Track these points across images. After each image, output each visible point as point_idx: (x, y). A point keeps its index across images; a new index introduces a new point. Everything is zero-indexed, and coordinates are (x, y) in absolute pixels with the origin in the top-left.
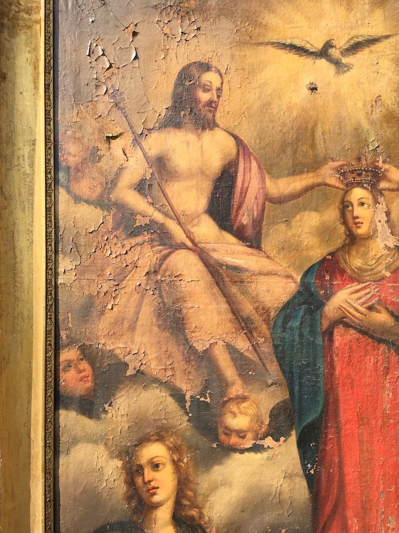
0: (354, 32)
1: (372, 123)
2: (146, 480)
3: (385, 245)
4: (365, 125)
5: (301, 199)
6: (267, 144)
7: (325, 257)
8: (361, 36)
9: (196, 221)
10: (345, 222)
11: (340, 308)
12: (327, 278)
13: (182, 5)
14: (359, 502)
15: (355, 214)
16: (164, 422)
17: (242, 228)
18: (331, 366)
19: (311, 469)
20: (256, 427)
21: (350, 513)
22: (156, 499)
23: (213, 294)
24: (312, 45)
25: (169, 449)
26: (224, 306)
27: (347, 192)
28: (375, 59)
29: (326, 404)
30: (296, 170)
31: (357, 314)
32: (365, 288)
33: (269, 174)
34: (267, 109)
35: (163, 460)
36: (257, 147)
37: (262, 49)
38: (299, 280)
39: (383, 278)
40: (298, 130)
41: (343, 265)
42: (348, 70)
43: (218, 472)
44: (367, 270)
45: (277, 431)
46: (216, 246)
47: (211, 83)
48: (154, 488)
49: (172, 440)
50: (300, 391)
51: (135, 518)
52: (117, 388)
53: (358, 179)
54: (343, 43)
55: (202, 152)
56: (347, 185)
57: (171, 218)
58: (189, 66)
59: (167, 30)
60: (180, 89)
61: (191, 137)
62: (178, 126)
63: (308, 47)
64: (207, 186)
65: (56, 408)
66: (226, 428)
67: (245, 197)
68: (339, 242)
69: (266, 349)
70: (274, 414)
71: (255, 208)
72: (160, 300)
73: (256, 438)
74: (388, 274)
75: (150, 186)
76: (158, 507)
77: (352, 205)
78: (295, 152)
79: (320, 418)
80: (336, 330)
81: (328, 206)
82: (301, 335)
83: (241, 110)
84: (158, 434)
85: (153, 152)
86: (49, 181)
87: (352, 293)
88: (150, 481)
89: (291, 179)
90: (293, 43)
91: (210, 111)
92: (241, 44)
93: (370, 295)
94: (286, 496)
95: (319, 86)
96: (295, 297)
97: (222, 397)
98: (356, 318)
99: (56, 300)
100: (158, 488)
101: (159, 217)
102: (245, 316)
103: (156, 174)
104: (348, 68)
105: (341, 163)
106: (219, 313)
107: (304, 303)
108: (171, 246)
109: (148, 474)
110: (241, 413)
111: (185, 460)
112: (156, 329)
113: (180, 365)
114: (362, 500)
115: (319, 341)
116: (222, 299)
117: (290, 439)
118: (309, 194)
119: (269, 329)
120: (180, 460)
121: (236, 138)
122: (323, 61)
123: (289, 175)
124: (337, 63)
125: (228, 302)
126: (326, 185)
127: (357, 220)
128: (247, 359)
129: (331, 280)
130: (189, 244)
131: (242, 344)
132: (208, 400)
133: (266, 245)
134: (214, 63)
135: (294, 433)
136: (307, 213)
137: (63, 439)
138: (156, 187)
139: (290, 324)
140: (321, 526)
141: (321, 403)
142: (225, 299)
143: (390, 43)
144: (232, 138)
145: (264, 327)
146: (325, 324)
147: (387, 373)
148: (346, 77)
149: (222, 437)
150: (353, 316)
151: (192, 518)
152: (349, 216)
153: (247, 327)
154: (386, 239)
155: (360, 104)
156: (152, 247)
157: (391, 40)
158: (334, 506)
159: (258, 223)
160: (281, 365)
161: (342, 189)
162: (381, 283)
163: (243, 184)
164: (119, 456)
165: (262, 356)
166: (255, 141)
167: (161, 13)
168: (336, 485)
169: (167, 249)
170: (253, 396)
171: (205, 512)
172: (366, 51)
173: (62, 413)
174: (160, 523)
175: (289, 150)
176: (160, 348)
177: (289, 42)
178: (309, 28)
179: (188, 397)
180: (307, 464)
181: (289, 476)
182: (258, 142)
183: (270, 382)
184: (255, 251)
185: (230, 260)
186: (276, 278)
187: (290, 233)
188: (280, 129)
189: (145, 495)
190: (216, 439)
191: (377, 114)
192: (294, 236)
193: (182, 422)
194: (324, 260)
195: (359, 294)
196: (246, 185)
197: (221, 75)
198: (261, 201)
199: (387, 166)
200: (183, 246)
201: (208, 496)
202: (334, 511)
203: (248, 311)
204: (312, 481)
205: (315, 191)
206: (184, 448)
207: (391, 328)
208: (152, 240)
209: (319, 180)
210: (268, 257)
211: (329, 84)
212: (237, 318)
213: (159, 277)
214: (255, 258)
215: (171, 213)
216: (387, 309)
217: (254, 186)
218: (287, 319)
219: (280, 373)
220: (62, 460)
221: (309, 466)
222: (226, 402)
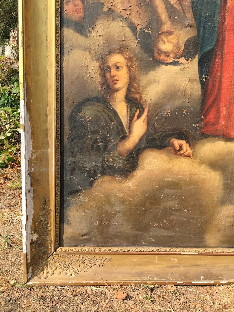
2: (112, 75)
14: (228, 99)
16: (124, 42)
18: (224, 18)
19: (203, 78)
20: (176, 51)
21: (222, 105)
22: (117, 86)
25: (126, 58)
29: (217, 41)
35: (122, 65)
43: (152, 75)
45: (187, 54)
48: (116, 80)
49: (127, 54)
50: (203, 32)
51: (105, 96)
52: (97, 19)
66: (159, 50)
69: (187, 3)
70: (187, 44)
73: (175, 57)
76: (118, 91)
79: (213, 49)
84: (120, 49)
88: (114, 76)
94: (188, 91)
97: (158, 31)
100: (118, 80)
109: (113, 72)
110: (168, 41)
111: (134, 66)
114: (230, 98)
115: (218, 2)
117: (194, 60)
120: (131, 66)
128: (175, 8)
132: (150, 32)
135: (197, 56)
137: (66, 45)
140: (205, 110)
141: (215, 40)
149: (156, 55)
151: (136, 99)
158: (214, 100)
160: (194, 15)
164: (97, 60)
165: (184, 8)
168: (216, 88)
170: (176, 32)
171: (143, 96)
173: (65, 29)
174: (118, 100)
179: (138, 29)
180: (202, 75)
181: (191, 81)
183: (187, 24)
189: (111, 84)
190: (153, 56)
193: (133, 43)
201: (145, 88)
202: (214, 102)
204: (204, 85)
206: (134, 59)
219: (193, 20)
220: (65, 58)
221: (203, 76)
222: (160, 34)
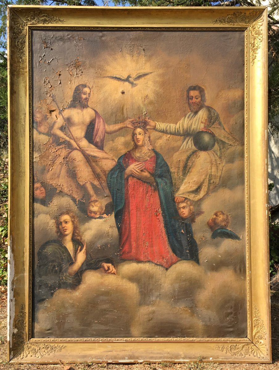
0: (139, 72)
1: (144, 105)
2: (63, 227)
3: (148, 149)
4: (142, 106)
5: (118, 132)
6: (106, 113)
7: (126, 153)
8: (141, 73)
9: (81, 140)
10: (134, 141)
11: (131, 171)
12: (127, 160)
13: (76, 64)
14: (136, 236)
15: (137, 138)
16: (69, 208)
17: (97, 142)
18: (127, 190)
19: (119, 225)
20: (100, 210)
21: (132, 240)
22: (66, 233)
23: (87, 166)
24: (123, 77)
25: (71, 217)
26: (90, 170)
27: (135, 129)
28: (146, 81)
29: (125, 203)
30: (116, 122)
31: (137, 173)
32: (140, 164)
33: (107, 123)
34: (106, 100)
35: (69, 220)
36: (103, 114)
37: (105, 79)
38: (117, 161)
39: (147, 160)
40: (117, 108)
41: (133, 156)
42: (136, 86)
43: (87, 225)
44: (141, 158)
45: (108, 212)
46: (88, 149)
47: (86, 91)
48: (65, 229)
49: (72, 214)
50: (116, 199)
51: (59, 239)
52: (53, 197)
53: (139, 125)
54: (134, 75)
55: (83, 116)
56: (135, 127)
57: (72, 139)
58: (79, 85)
59: (71, 73)
60: (76, 94)
61: (79, 111)
62: (75, 107)
63: (122, 78)
64: (85, 128)
65: (33, 202)
66: (90, 211)
67: (98, 132)
68: (131, 148)
69: (104, 184)
70: (106, 207)
71: (102, 135)
72: (68, 167)
73: (100, 214)
74: (149, 159)
75: (65, 128)
76: (67, 235)
77: (136, 134)
78: (116, 116)
79: (123, 208)
80: (129, 178)
81: (128, 135)
82: (117, 180)
83: (97, 101)
84: (67, 212)
85: (66, 116)
86: (31, 127)
87: (135, 166)
88: (64, 227)
89: (115, 125)
90: (116, 77)
91: (86, 101)
92: (97, 77)
93: (142, 166)
94: (110, 233)
95: (125, 92)
96: (115, 167)
97: (89, 200)
98: (137, 174)
99: (33, 167)
100: (67, 229)
101: (67, 139)
102: (97, 173)
103: (67, 124)
104: (136, 85)
105: (133, 119)
106: (88, 172)
107: (118, 169)
108: (72, 149)
109: (64, 225)
110: (95, 206)
111: (76, 221)
112: (66, 177)
113: (75, 189)
114: (137, 236)
115: (123, 182)
116: (89, 167)
117: (112, 215)
118: (121, 130)
119: (106, 178)
120: (74, 221)
121: (95, 111)
122: (127, 83)
123: (114, 124)
124: (132, 83)
125: (91, 168)
126: (127, 127)
127: (138, 140)
128: (98, 188)
129: (128, 161)
130: (78, 148)
131: (96, 183)
132: (84, 201)
133: (106, 149)
134: (88, 84)
135: (113, 213)
136: (120, 137)
137: (36, 212)
138: (67, 128)
139: (113, 176)
140: (122, 244)
141: (123, 203)
142: (90, 167)
143: (152, 75)
144: (94, 111)
145: (104, 177)
146: (126, 176)
147: (147, 193)
148: (135, 89)
149: (89, 214)
150: (136, 173)
151: (78, 240)
152: (135, 138)
153: (98, 177)
154: (149, 147)
155: (140, 98)
156: (65, 149)
157: (152, 74)
158: (127, 237)
159: (102, 141)
160: (110, 190)
161: (133, 129)
162: (146, 162)
163: (97, 127)
164: (54, 219)
165: (103, 187)
166: (102, 112)
167: (69, 67)
168: (127, 230)
169: (70, 150)
170: (100, 200)
171: (83, 238)
172: (143, 78)
173: (35, 204)
174: (67, 241)
175: (114, 115)
176: (68, 184)
177: (115, 76)
178: (122, 71)
179: (77, 200)
180: (118, 223)
181: (111, 227)
182: (103, 112)
183: (105, 196)
184: (101, 151)
185: (92, 154)
186: (109, 160)
187: (114, 144)
188: (111, 107)
189: (62, 232)
190: (87, 214)
191: (146, 102)
192: (115, 145)
193: (75, 208)
194: (126, 154)
195: (138, 166)
196: (98, 128)
197: (90, 89)
198: (103, 134)
199: (149, 120)
200: (76, 149)
201: (84, 232)
202: (127, 239)
203: (99, 171)
204: (119, 229)
205: (123, 130)
206: (76, 217)
207: (149, 178)
208: (65, 147)
209: (125, 126)
210: (106, 153)
211: (129, 91)
212: (95, 174)
213: (68, 160)
214: (101, 153)
215: (72, 137)
216: (148, 171)
217: (101, 128)
218: (112, 174)
220: (35, 219)
221: (118, 224)
222: (90, 202)
